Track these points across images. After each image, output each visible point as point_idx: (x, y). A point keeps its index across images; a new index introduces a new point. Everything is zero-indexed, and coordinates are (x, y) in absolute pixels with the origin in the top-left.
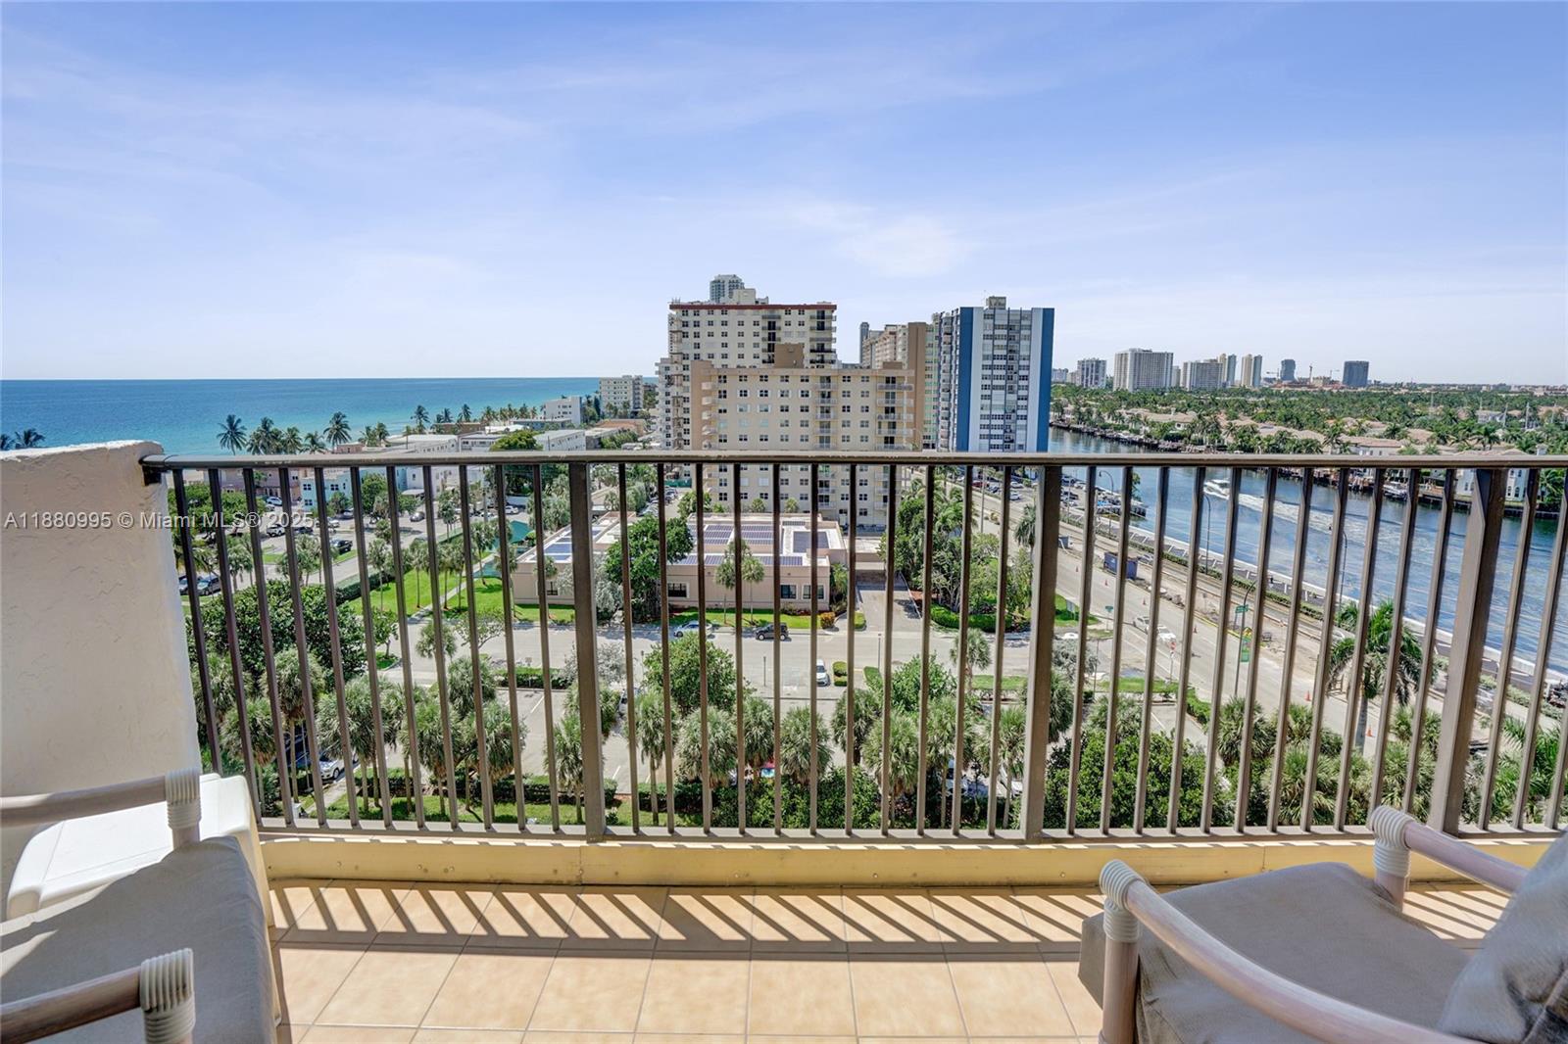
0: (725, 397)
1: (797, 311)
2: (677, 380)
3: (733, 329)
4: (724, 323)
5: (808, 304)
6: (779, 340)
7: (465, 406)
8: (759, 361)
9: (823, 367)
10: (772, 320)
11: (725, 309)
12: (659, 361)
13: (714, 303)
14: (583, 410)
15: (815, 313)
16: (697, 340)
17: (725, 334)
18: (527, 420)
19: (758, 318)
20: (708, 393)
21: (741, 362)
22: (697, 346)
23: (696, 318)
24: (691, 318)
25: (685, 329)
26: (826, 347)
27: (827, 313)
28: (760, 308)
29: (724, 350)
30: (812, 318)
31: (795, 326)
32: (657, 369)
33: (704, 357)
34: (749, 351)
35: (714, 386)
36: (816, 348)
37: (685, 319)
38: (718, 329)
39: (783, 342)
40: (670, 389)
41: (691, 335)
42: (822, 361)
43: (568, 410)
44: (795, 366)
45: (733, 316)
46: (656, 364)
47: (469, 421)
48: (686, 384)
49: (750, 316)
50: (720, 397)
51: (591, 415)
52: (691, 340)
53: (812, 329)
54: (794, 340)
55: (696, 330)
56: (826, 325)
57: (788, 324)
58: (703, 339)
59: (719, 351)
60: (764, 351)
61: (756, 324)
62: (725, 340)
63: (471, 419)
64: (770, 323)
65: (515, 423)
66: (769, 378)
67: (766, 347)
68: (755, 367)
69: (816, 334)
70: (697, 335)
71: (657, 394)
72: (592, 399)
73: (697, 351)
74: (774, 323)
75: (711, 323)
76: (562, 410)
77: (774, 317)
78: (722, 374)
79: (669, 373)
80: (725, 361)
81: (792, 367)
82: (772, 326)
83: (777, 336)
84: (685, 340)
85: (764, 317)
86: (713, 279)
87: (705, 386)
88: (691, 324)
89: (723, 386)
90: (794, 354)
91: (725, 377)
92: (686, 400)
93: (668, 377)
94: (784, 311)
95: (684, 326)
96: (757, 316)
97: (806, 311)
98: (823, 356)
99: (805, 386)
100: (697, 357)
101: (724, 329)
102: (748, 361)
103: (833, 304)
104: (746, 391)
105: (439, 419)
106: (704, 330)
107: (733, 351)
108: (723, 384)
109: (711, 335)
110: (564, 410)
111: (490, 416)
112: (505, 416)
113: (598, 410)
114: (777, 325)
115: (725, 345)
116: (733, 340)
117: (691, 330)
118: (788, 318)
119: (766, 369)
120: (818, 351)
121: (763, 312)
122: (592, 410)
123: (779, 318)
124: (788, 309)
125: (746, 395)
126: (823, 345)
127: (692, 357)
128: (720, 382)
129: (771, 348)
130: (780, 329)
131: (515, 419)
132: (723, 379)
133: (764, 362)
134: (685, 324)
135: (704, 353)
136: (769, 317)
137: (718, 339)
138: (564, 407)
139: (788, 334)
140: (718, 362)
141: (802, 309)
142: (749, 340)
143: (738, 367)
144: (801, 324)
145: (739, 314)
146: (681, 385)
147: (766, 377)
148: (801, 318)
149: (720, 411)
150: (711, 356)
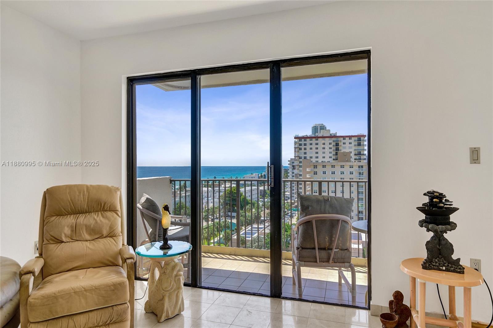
0: (316, 174)
1: (348, 138)
2: (297, 167)
3: (320, 146)
4: (317, 144)
5: (353, 135)
8: (332, 159)
9: (360, 161)
11: (317, 138)
12: (290, 160)
13: (313, 136)
15: (356, 138)
16: (305, 151)
17: (317, 148)
19: (331, 141)
20: (309, 173)
21: (324, 160)
22: (305, 153)
23: (305, 142)
24: (303, 142)
25: (300, 147)
26: (362, 153)
27: (362, 138)
28: (332, 137)
29: (317, 155)
30: (355, 141)
31: (347, 145)
32: (289, 163)
33: (308, 158)
34: (327, 155)
35: (312, 170)
36: (357, 153)
37: (300, 142)
38: (314, 146)
39: (342, 151)
40: (294, 171)
41: (303, 149)
42: (360, 159)
44: (347, 161)
45: (321, 141)
48: (301, 169)
49: (327, 141)
50: (314, 174)
52: (303, 151)
53: (355, 145)
54: (347, 150)
55: (305, 147)
56: (362, 143)
57: (344, 143)
58: (308, 151)
59: (314, 155)
60: (333, 155)
61: (330, 144)
62: (317, 151)
64: (336, 143)
66: (335, 166)
67: (335, 154)
68: (329, 162)
69: (357, 148)
70: (305, 149)
72: (263, 175)
73: (305, 155)
74: (338, 143)
77: (338, 141)
78: (316, 165)
79: (294, 164)
80: (317, 160)
82: (337, 145)
83: (339, 149)
84: (300, 151)
85: (333, 141)
86: (313, 126)
87: (308, 170)
88: (303, 145)
89: (316, 170)
90: (347, 156)
92: (300, 175)
93: (293, 166)
94: (342, 138)
97: (352, 138)
98: (360, 157)
99: (351, 170)
100: (305, 158)
101: (317, 146)
102: (327, 159)
103: (364, 135)
104: (325, 172)
106: (308, 147)
107: (320, 155)
109: (311, 149)
114: (340, 144)
115: (317, 153)
116: (320, 151)
117: (303, 147)
118: (344, 141)
119: (334, 163)
120: (358, 155)
123: (340, 141)
124: (344, 137)
125: (325, 174)
126: (360, 152)
127: (303, 158)
128: (314, 168)
129: (337, 154)
130: (341, 146)
132: (315, 167)
133: (334, 159)
134: (300, 145)
135: (308, 156)
136: (336, 141)
137: (314, 150)
139: (344, 148)
140: (314, 160)
141: (350, 137)
142: (327, 150)
143: (322, 162)
144: (350, 143)
145: (323, 140)
146: (299, 169)
147: (334, 166)
148: (350, 141)
150: (311, 157)
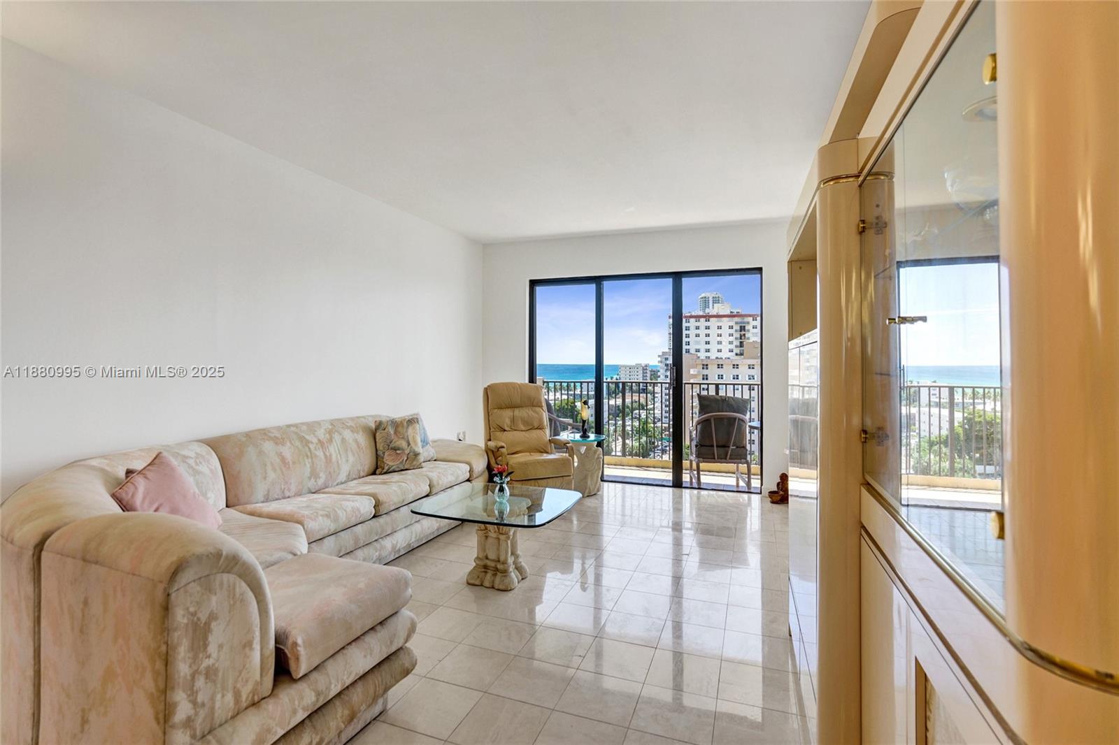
0: (707, 379)
3: (714, 332)
4: (708, 328)
6: (748, 338)
8: (733, 354)
10: (743, 325)
11: (708, 317)
12: (661, 354)
13: (701, 314)
16: (688, 339)
17: (708, 335)
19: (731, 324)
20: (694, 377)
21: (719, 355)
22: (688, 343)
23: (687, 325)
24: (684, 324)
28: (734, 316)
29: (707, 347)
32: (659, 359)
33: (692, 351)
34: (725, 347)
35: (699, 372)
38: (702, 332)
39: (751, 341)
41: (683, 336)
45: (714, 323)
46: (659, 356)
49: (726, 323)
50: (704, 379)
52: (684, 339)
55: (688, 332)
57: (755, 327)
58: (692, 339)
59: (703, 347)
60: (736, 346)
61: (731, 327)
62: (707, 339)
64: (741, 327)
66: (739, 366)
67: (738, 344)
68: (729, 358)
70: (688, 336)
71: (659, 377)
73: (688, 347)
74: (744, 327)
75: (697, 328)
77: (744, 323)
78: (705, 363)
79: (668, 362)
80: (708, 354)
82: (742, 328)
83: (746, 336)
85: (736, 323)
86: (702, 298)
87: (693, 371)
88: (683, 329)
91: (707, 365)
93: (667, 365)
94: (751, 318)
96: (732, 322)
100: (687, 351)
101: (707, 331)
102: (725, 354)
104: (722, 375)
106: (693, 332)
107: (714, 347)
108: (705, 370)
109: (697, 336)
114: (746, 328)
115: (708, 343)
116: (714, 339)
118: (755, 323)
119: (738, 360)
121: (737, 319)
122: (614, 387)
123: (748, 323)
124: (754, 317)
125: (722, 378)
128: (703, 368)
129: (741, 345)
130: (748, 331)
132: (705, 366)
133: (737, 354)
136: (741, 323)
137: (703, 338)
139: (755, 335)
140: (702, 355)
142: (725, 339)
143: (717, 358)
145: (718, 321)
147: (737, 365)
150: (698, 351)
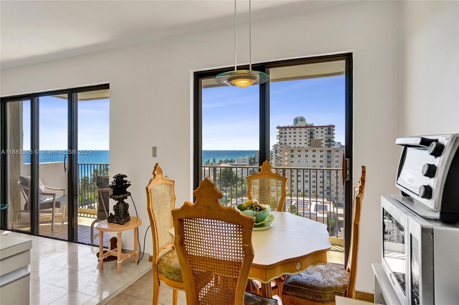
0: (293, 157)
1: (320, 128)
2: (279, 151)
3: (298, 134)
4: (295, 133)
5: (325, 125)
6: (314, 138)
7: (214, 159)
8: (307, 145)
9: (330, 147)
12: (274, 145)
13: (295, 126)
14: (250, 161)
15: (327, 128)
16: (285, 138)
17: (295, 136)
18: (232, 164)
19: (306, 131)
20: (287, 156)
21: (300, 146)
22: (285, 140)
23: (285, 131)
24: (283, 131)
25: (281, 135)
26: (331, 140)
27: (332, 128)
28: (307, 127)
29: (295, 142)
30: (326, 130)
31: (320, 133)
33: (288, 144)
34: (303, 142)
35: (289, 154)
36: (327, 140)
37: (281, 131)
38: (292, 135)
40: (277, 155)
41: (283, 137)
42: (330, 145)
43: (245, 161)
44: (318, 147)
45: (298, 130)
47: (215, 163)
49: (303, 130)
50: (291, 157)
51: (252, 162)
53: (326, 134)
54: (320, 138)
55: (285, 135)
56: (331, 132)
57: (317, 132)
58: (288, 138)
59: (292, 142)
60: (308, 141)
61: (306, 132)
62: (295, 138)
63: (216, 163)
64: (311, 132)
65: (229, 164)
66: (308, 151)
68: (304, 147)
69: (327, 136)
71: (273, 156)
72: (252, 157)
73: (285, 142)
74: (312, 132)
75: (290, 133)
76: (243, 161)
77: (312, 130)
79: (277, 149)
80: (295, 145)
81: (317, 147)
83: (313, 137)
84: (281, 138)
86: (294, 118)
87: (286, 154)
88: (284, 133)
89: (292, 154)
90: (318, 144)
91: (293, 150)
92: (281, 158)
93: (276, 151)
94: (315, 128)
95: (281, 134)
96: (306, 130)
97: (324, 128)
98: (330, 143)
99: (322, 154)
100: (285, 144)
101: (295, 134)
102: (303, 145)
103: (334, 125)
104: (300, 155)
105: (206, 163)
106: (288, 135)
107: (298, 142)
109: (290, 136)
110: (244, 161)
111: (221, 162)
112: (226, 162)
113: (255, 161)
114: (313, 133)
115: (295, 140)
116: (298, 138)
117: (283, 135)
118: (317, 130)
119: (308, 148)
120: (328, 141)
121: (308, 129)
122: (253, 161)
123: (314, 130)
124: (317, 127)
125: (300, 157)
127: (283, 144)
128: (291, 152)
129: (311, 141)
131: (229, 163)
134: (282, 133)
135: (288, 142)
136: (311, 130)
137: (293, 138)
138: (244, 160)
139: (317, 136)
140: (292, 146)
141: (322, 127)
142: (303, 138)
143: (298, 147)
144: (322, 132)
145: (300, 130)
146: (280, 153)
147: (307, 150)
148: (322, 130)
149: (291, 162)
150: (290, 144)
